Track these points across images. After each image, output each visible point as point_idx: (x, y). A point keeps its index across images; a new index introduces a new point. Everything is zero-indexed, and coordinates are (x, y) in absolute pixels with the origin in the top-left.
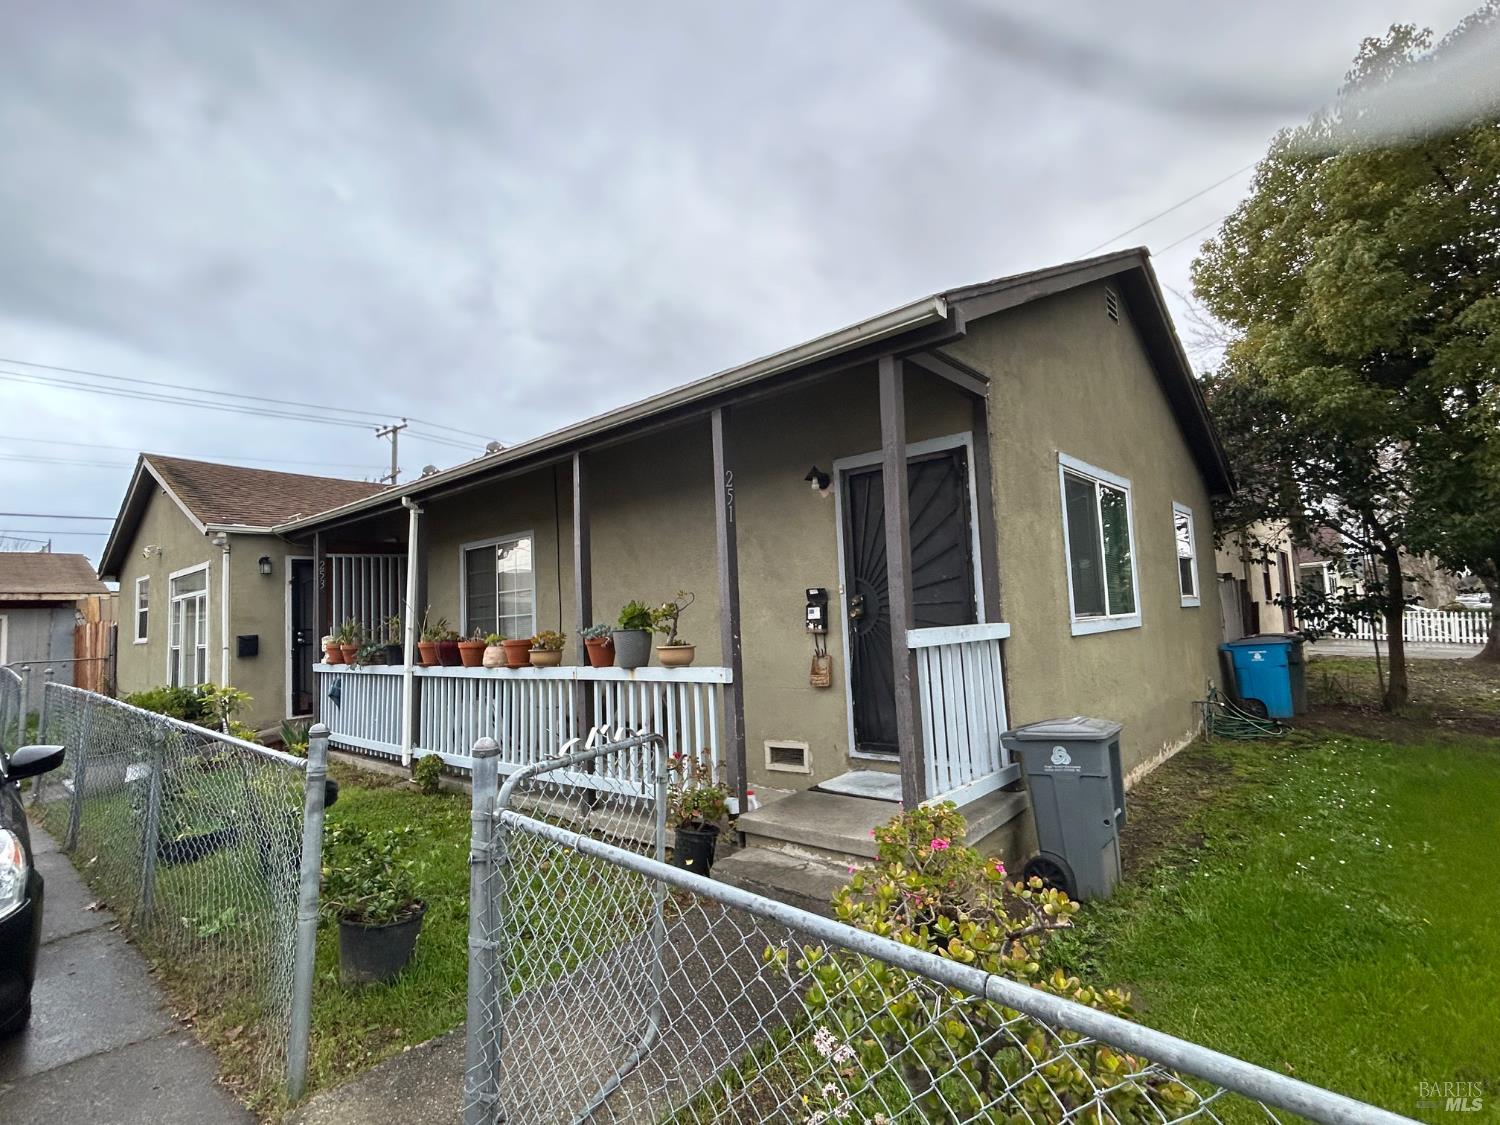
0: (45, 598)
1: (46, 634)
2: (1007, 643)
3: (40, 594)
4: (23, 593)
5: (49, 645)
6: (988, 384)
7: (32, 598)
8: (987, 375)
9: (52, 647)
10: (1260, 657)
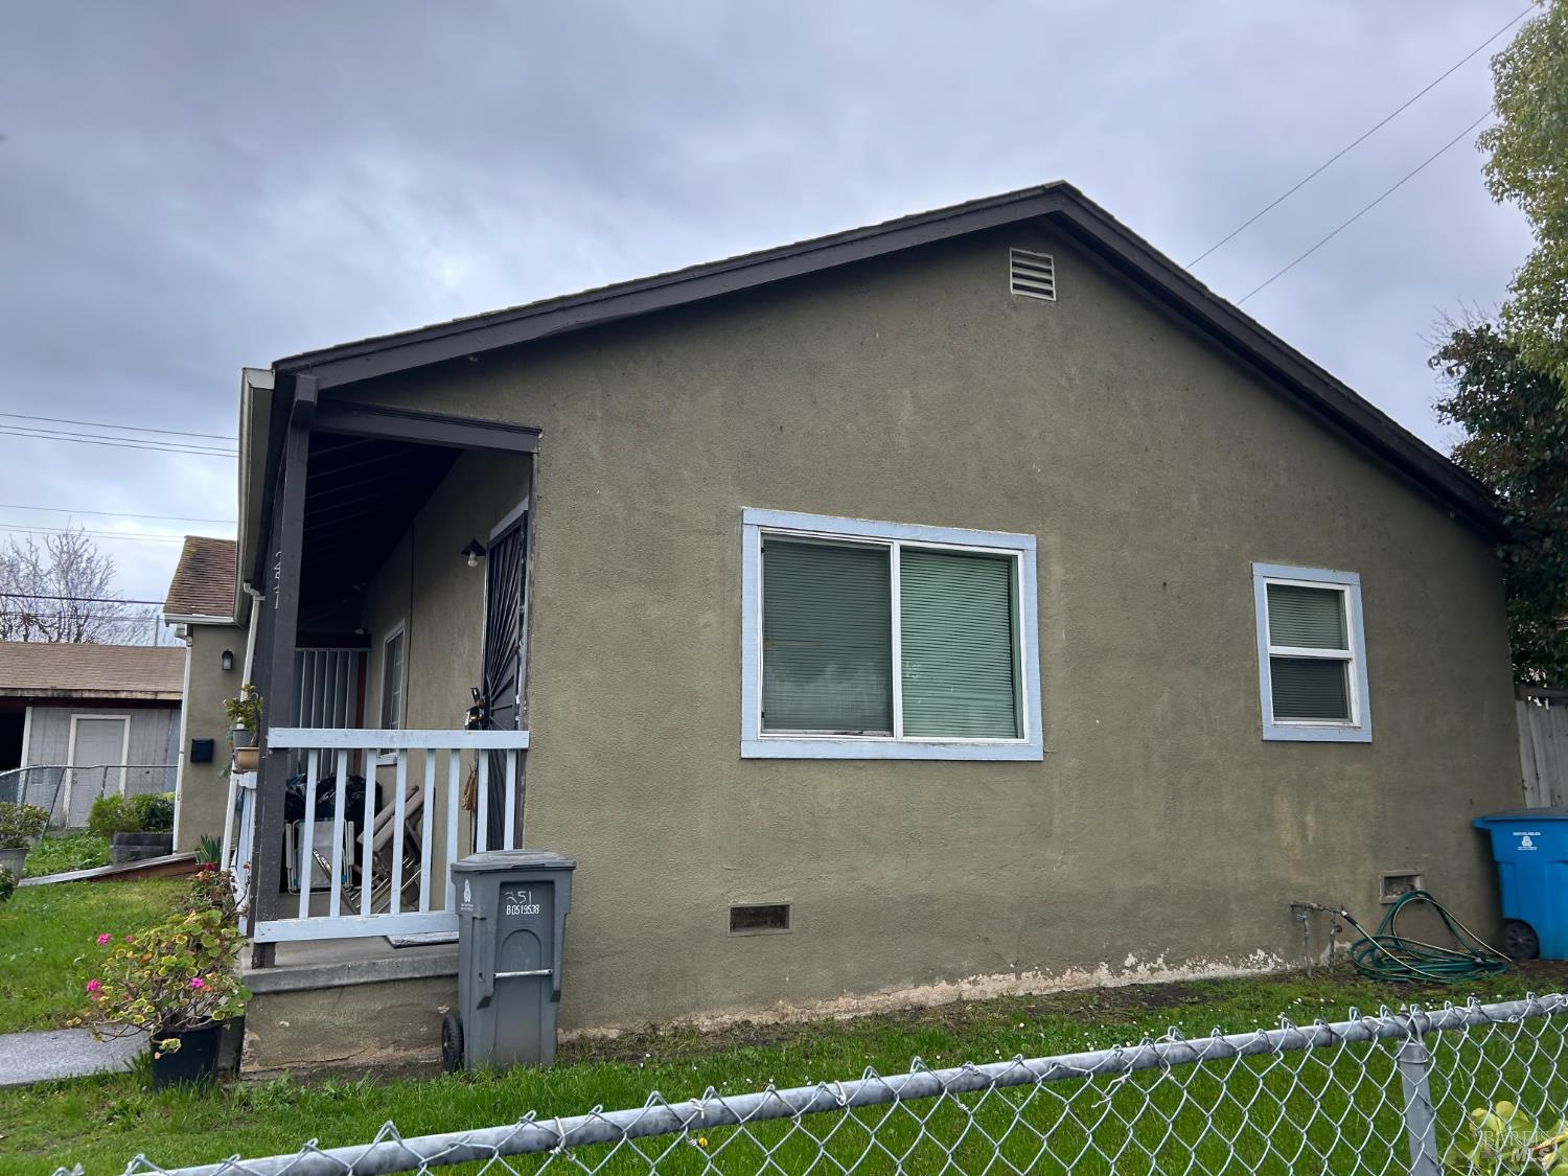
0: (161, 697)
1: (164, 738)
2: (530, 758)
3: (156, 693)
4: (141, 692)
5: (166, 750)
6: (540, 436)
7: (149, 696)
8: (531, 425)
9: (169, 752)
10: (1530, 843)
